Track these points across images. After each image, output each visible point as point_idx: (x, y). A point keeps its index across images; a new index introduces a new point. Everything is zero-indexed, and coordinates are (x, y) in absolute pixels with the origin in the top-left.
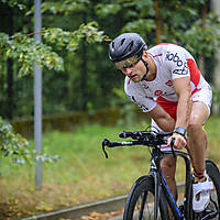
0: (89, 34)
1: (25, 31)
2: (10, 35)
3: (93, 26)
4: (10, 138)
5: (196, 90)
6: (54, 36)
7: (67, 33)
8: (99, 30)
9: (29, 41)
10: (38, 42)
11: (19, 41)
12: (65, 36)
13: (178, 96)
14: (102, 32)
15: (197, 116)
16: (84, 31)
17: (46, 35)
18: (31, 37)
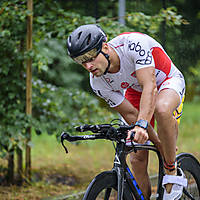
0: (169, 18)
1: (110, 15)
2: (97, 19)
3: (172, 10)
4: (97, 111)
5: (167, 78)
6: (136, 19)
7: (148, 17)
8: (178, 14)
9: (114, 24)
10: (122, 25)
11: (105, 24)
12: (147, 20)
13: (142, 87)
14: (180, 16)
15: (167, 104)
16: (164, 15)
17: (129, 19)
18: (116, 20)
